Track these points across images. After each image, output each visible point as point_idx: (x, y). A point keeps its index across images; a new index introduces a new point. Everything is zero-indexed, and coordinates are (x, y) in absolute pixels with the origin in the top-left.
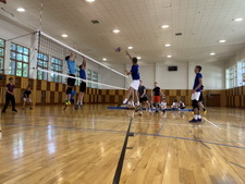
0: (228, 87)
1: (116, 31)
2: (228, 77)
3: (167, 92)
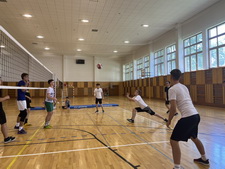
0: (124, 80)
1: (28, 16)
2: (124, 71)
3: (75, 84)
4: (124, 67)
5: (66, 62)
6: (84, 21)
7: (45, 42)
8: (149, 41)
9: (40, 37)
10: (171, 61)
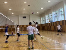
0: (42, 23)
2: (42, 20)
3: (23, 26)
4: (42, 18)
5: (20, 18)
6: (25, 2)
7: (12, 11)
8: (51, 7)
9: (10, 10)
10: (62, 15)
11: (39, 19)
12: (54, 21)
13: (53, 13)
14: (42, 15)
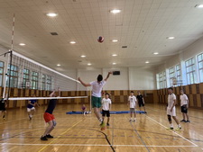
0: (158, 88)
1: (73, 43)
4: (158, 76)
6: (114, 41)
9: (83, 56)
11: (152, 78)
12: (185, 84)
13: (183, 63)
14: (157, 68)
